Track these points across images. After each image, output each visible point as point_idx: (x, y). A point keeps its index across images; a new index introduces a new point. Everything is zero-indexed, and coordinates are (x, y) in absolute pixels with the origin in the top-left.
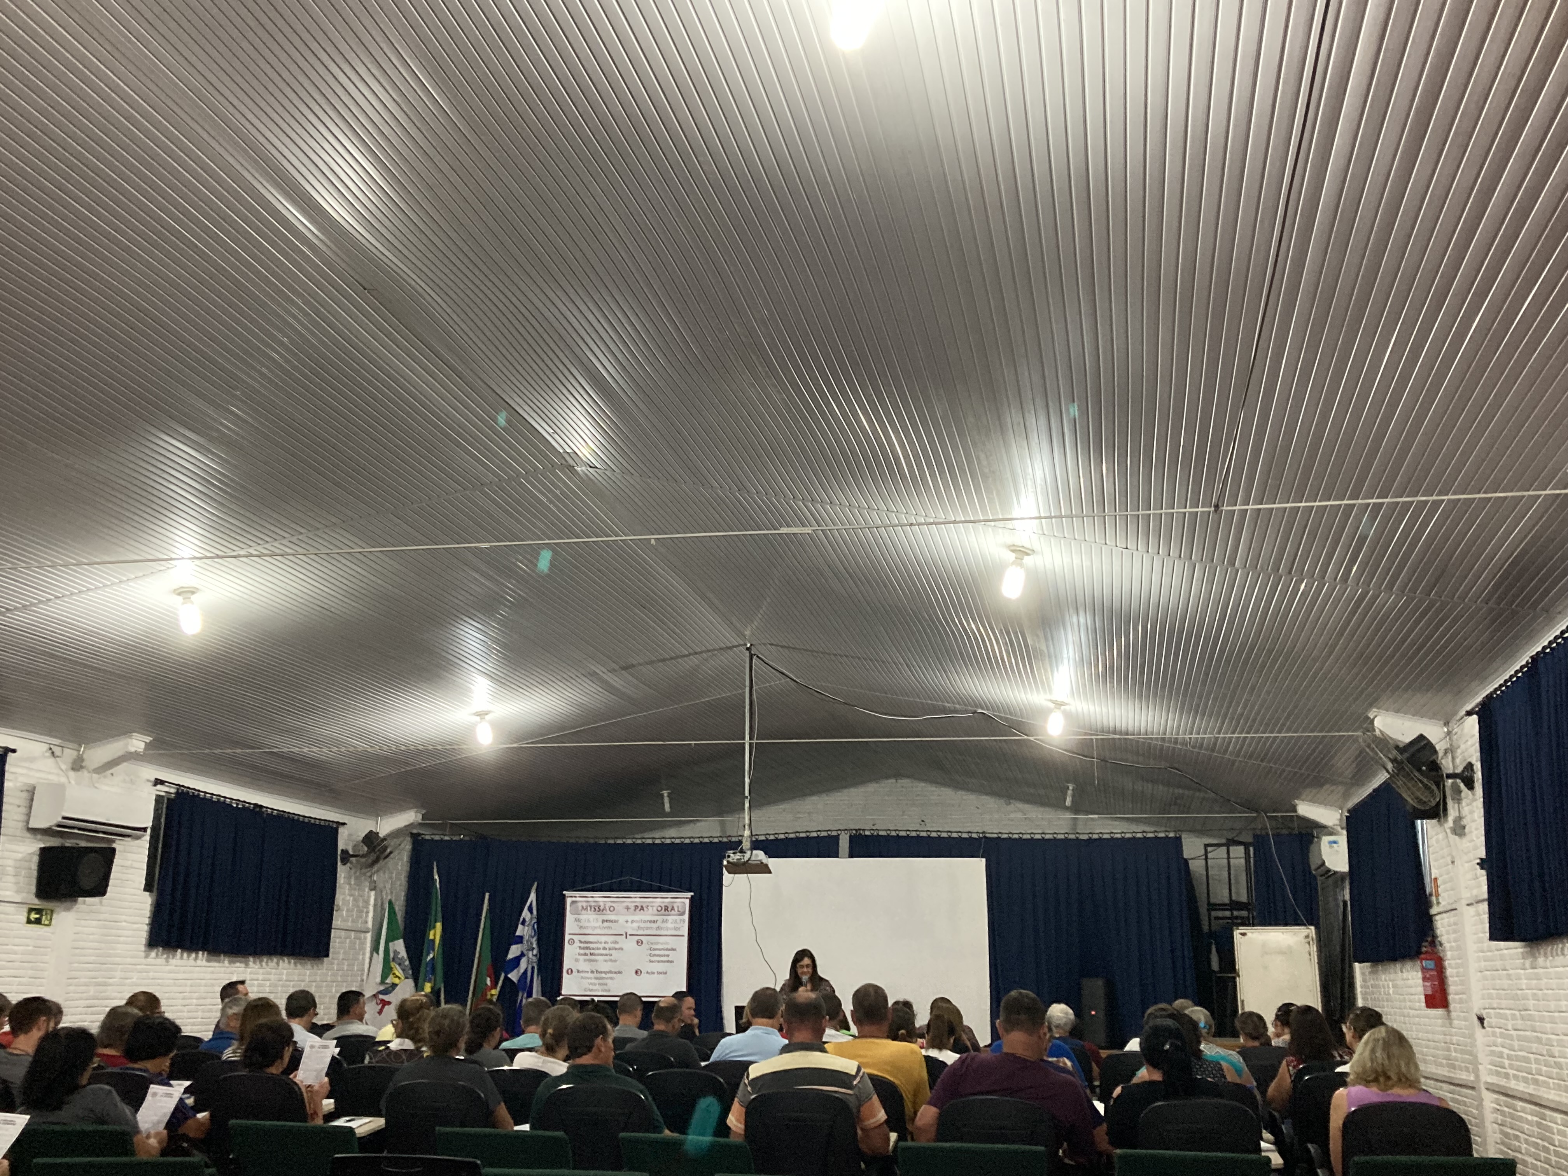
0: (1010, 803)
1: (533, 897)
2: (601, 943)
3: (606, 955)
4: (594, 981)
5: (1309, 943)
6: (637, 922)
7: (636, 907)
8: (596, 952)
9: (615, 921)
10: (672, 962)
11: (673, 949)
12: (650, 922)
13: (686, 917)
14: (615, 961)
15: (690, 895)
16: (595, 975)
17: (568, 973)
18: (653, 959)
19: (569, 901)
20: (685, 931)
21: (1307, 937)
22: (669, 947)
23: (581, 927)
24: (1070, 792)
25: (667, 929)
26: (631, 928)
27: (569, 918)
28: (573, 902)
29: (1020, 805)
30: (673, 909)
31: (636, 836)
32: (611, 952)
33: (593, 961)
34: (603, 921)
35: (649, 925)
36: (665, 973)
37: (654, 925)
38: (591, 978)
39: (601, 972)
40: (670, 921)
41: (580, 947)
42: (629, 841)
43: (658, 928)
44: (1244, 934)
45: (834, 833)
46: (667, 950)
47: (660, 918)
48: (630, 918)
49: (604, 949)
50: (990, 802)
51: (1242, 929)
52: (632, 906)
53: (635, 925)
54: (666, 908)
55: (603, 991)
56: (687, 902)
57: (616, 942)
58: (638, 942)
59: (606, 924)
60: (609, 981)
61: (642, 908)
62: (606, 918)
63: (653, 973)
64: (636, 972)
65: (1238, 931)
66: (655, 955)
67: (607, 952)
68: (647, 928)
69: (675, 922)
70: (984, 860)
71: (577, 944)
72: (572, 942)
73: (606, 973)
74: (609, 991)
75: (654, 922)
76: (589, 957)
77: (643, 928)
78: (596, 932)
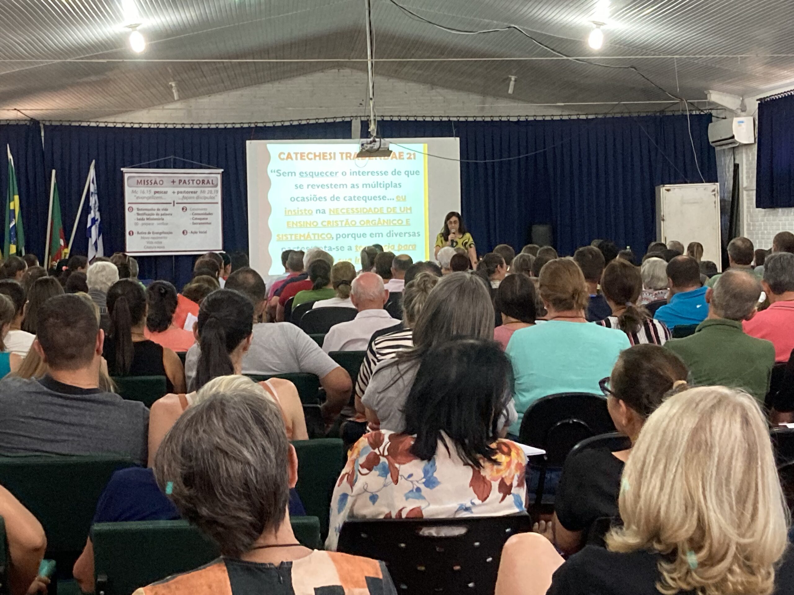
1: (92, 173)
2: (154, 210)
3: (159, 219)
4: (151, 240)
5: (715, 195)
6: (181, 192)
7: (180, 181)
8: (152, 217)
9: (166, 193)
10: (210, 224)
11: (210, 214)
12: (192, 192)
13: (219, 188)
14: (167, 224)
15: (221, 171)
16: (151, 235)
17: (130, 234)
18: (195, 221)
19: (126, 176)
20: (219, 199)
21: (714, 191)
22: (207, 212)
23: (138, 198)
24: (512, 83)
25: (205, 198)
26: (178, 198)
27: (128, 190)
28: (129, 178)
30: (208, 182)
32: (163, 217)
33: (149, 224)
34: (156, 192)
35: (190, 195)
36: (206, 232)
37: (195, 195)
38: (148, 238)
39: (157, 233)
40: (207, 192)
41: (138, 214)
43: (198, 198)
44: (668, 190)
45: (348, 119)
46: (205, 214)
47: (199, 190)
48: (176, 190)
49: (157, 214)
51: (668, 186)
52: (177, 180)
53: (181, 195)
54: (203, 182)
55: (158, 247)
56: (219, 177)
57: (166, 210)
58: (183, 209)
59: (157, 195)
60: (163, 240)
61: (185, 182)
62: (157, 190)
63: (196, 233)
64: (183, 232)
65: (664, 188)
66: (196, 219)
67: (160, 217)
68: (190, 198)
69: (211, 192)
70: (458, 139)
71: (135, 211)
72: (131, 209)
73: (160, 233)
74: (164, 247)
75: (195, 192)
76: (146, 221)
77: (186, 198)
78: (150, 201)
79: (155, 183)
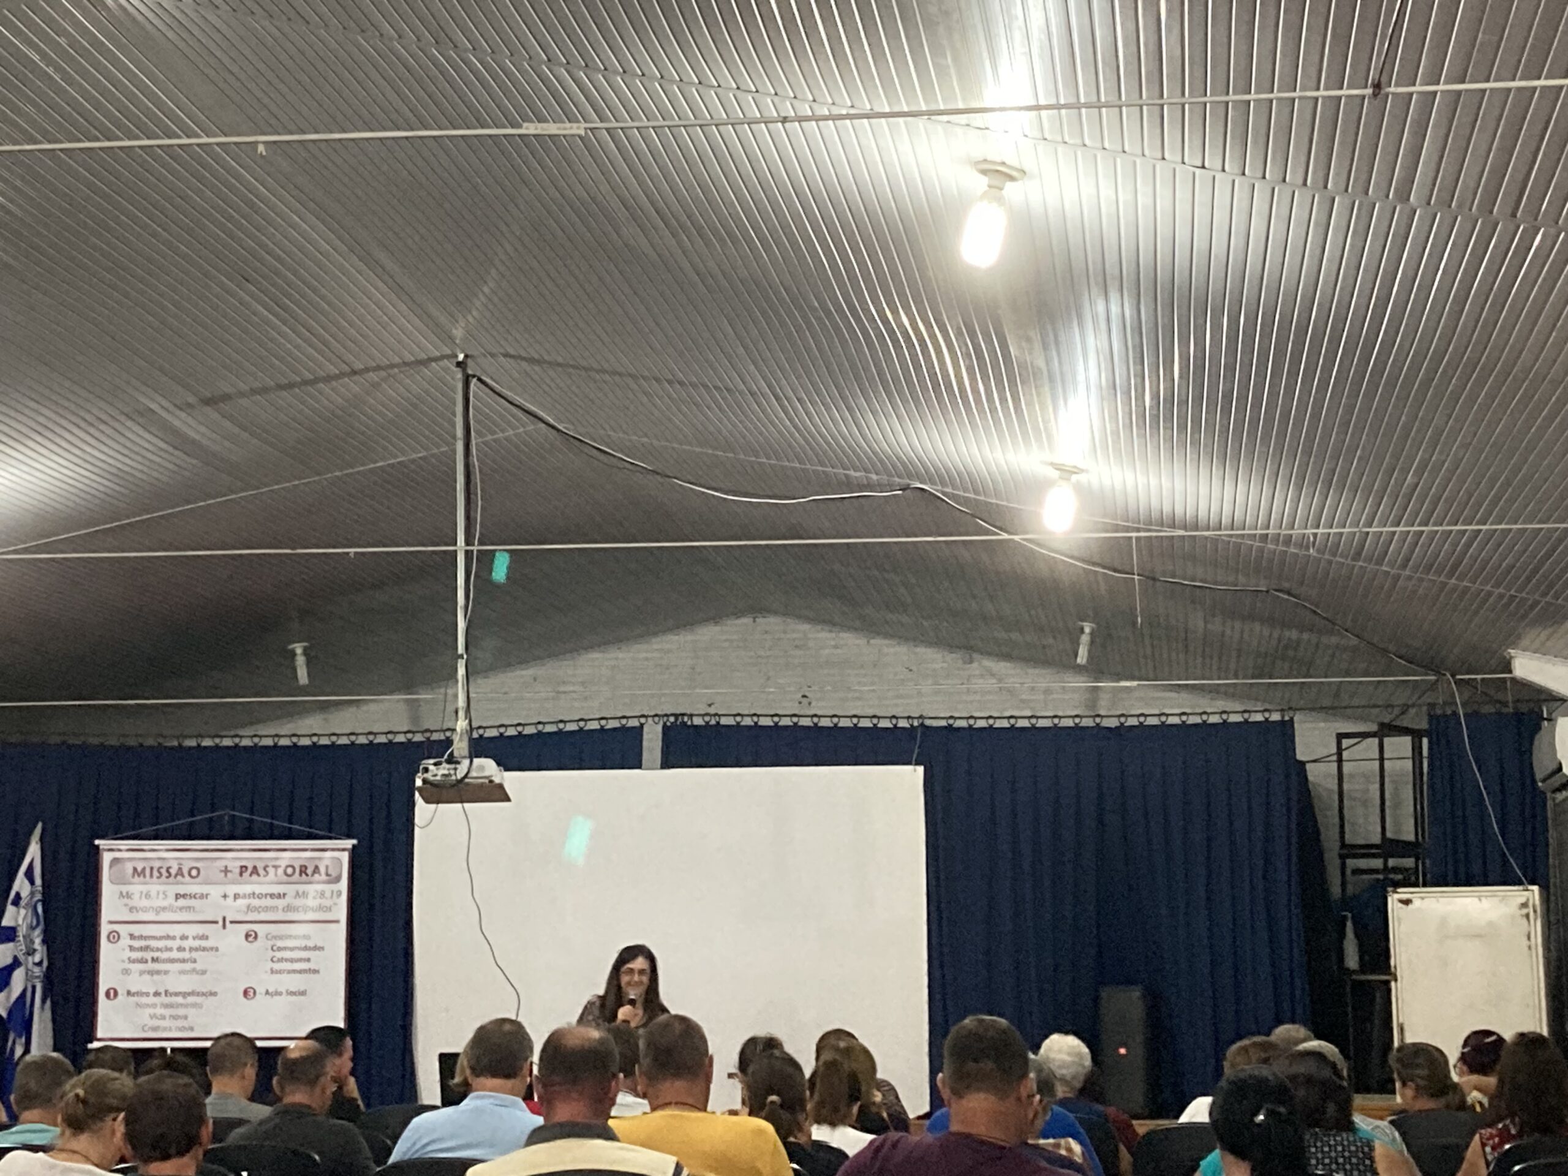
0: (971, 662)
1: (34, 851)
2: (174, 938)
3: (184, 961)
4: (160, 1011)
5: (1527, 916)
6: (244, 896)
7: (243, 869)
8: (165, 955)
9: (203, 896)
10: (316, 972)
11: (315, 948)
12: (272, 896)
13: (344, 884)
14: (204, 972)
15: (349, 843)
16: (163, 999)
17: (107, 995)
18: (277, 966)
19: (107, 858)
20: (341, 912)
21: (1524, 905)
22: (311, 944)
23: (131, 910)
24: (1085, 639)
25: (306, 909)
26: (234, 909)
27: (108, 891)
28: (115, 861)
29: (989, 663)
30: (316, 870)
31: (241, 733)
32: (194, 955)
33: (158, 972)
34: (178, 896)
35: (269, 902)
36: (303, 993)
37: (281, 903)
38: (154, 1006)
39: (177, 994)
40: (312, 894)
41: (132, 948)
42: (227, 742)
43: (288, 908)
44: (1407, 902)
45: (634, 723)
46: (306, 948)
47: (290, 889)
48: (232, 889)
49: (180, 949)
50: (934, 658)
51: (1404, 893)
52: (235, 866)
53: (241, 902)
54: (303, 870)
55: (181, 1029)
56: (345, 857)
57: (204, 937)
58: (247, 936)
59: (182, 902)
60: (191, 1012)
61: (255, 871)
62: (182, 889)
63: (280, 994)
64: (246, 993)
65: (1396, 896)
66: (281, 960)
67: (186, 955)
68: (267, 909)
69: (322, 894)
70: (920, 769)
71: (125, 941)
72: (114, 937)
73: (185, 995)
74: (192, 1029)
75: (280, 896)
76: (151, 966)
77: (257, 909)
78: (163, 917)
79: (180, 872)
